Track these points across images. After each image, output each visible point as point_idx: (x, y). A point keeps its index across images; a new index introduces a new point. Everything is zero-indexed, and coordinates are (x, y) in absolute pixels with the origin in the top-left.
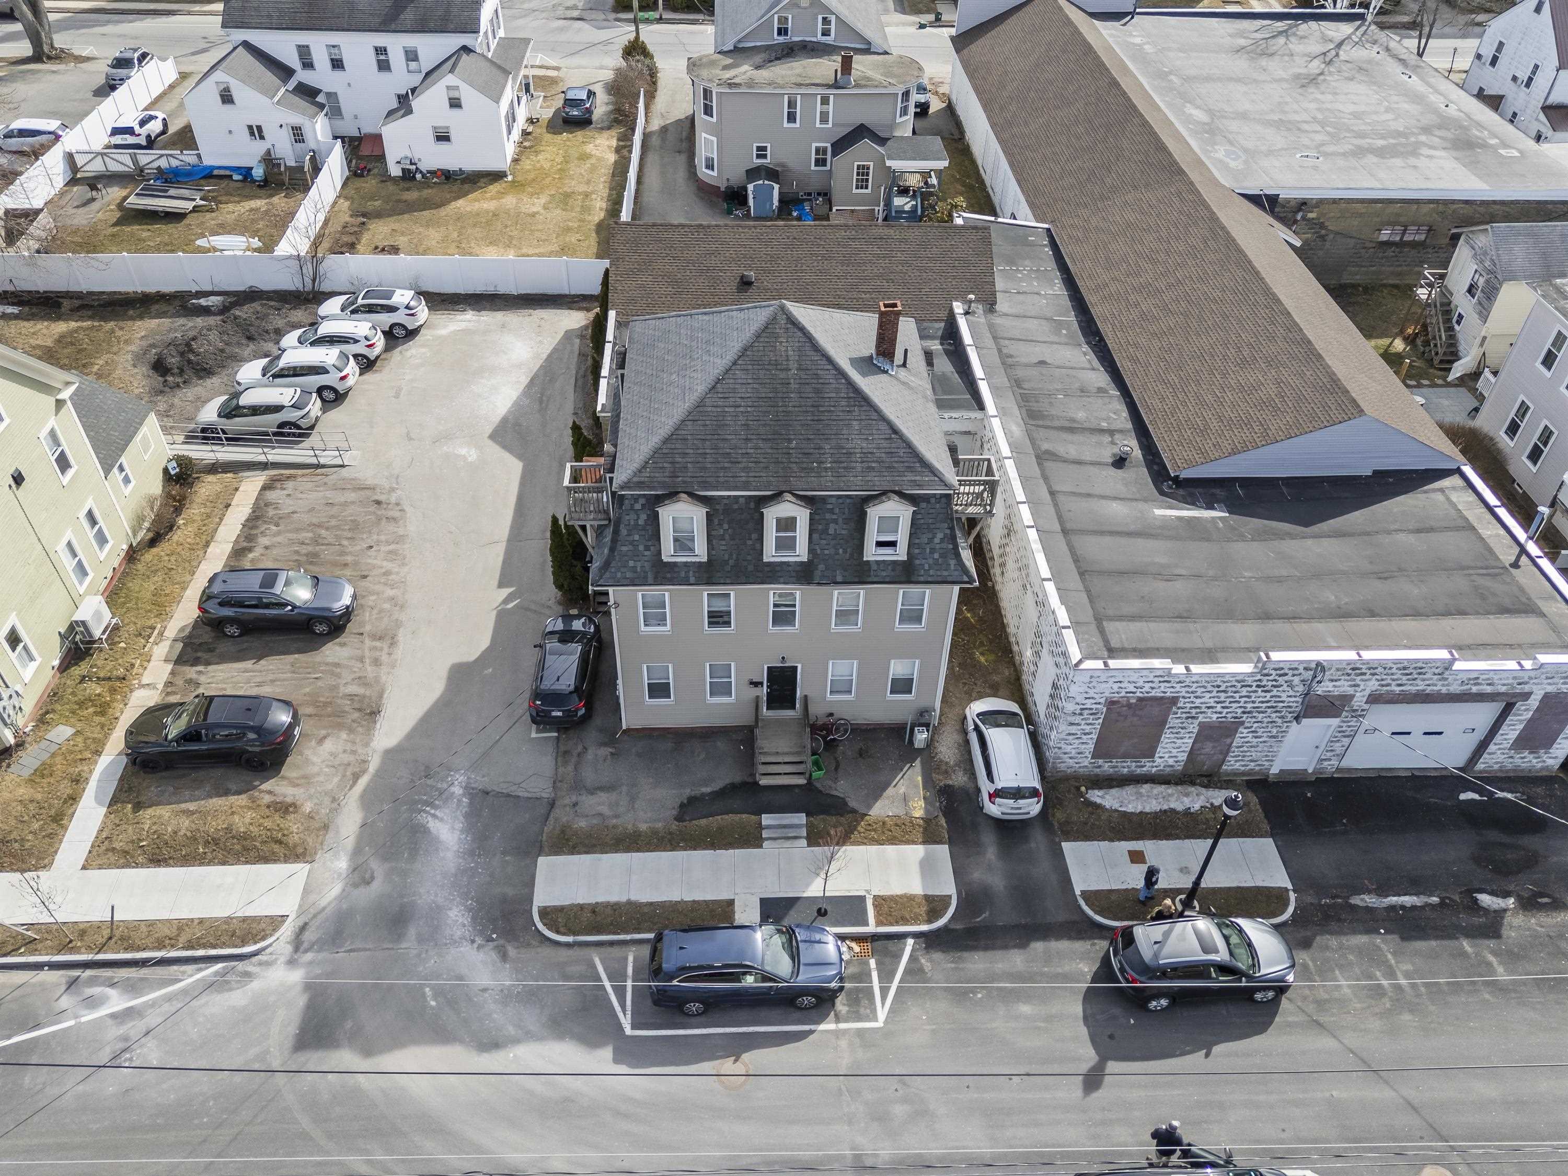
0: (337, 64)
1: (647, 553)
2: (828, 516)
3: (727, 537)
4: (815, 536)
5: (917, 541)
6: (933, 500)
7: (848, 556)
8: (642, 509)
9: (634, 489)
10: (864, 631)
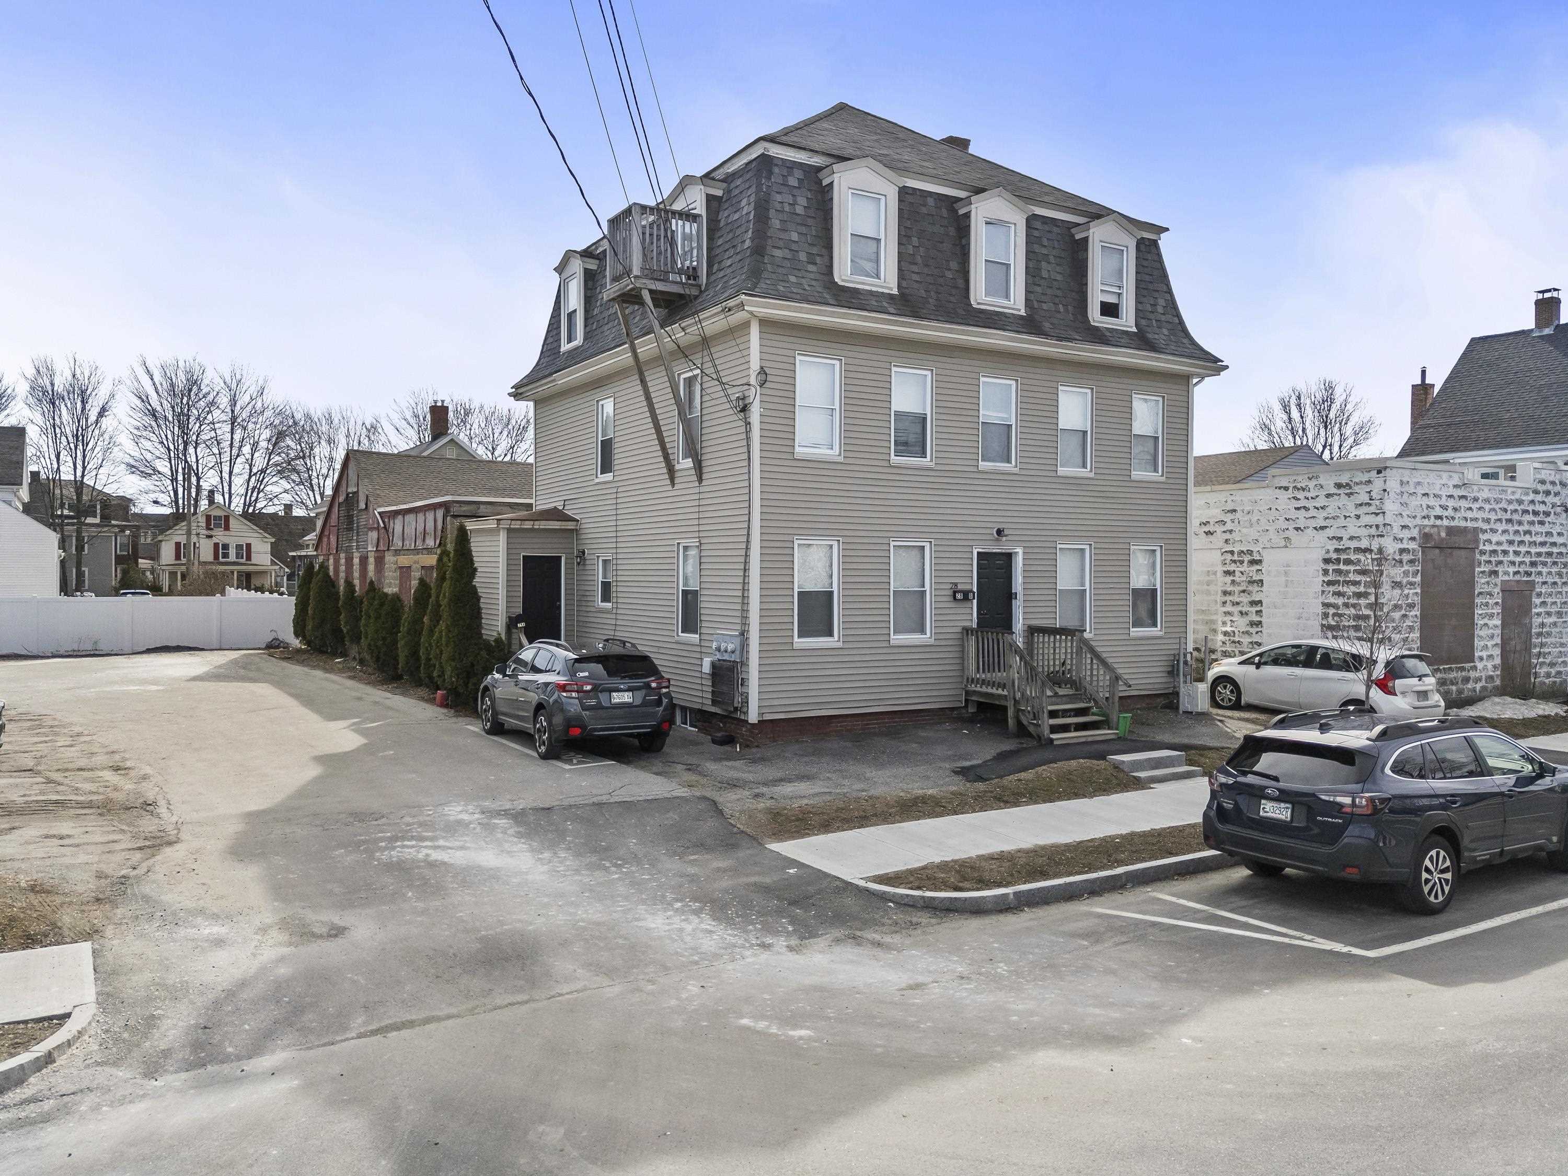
3: (918, 259)
7: (1070, 316)
8: (799, 188)
9: (789, 149)
10: (1098, 477)
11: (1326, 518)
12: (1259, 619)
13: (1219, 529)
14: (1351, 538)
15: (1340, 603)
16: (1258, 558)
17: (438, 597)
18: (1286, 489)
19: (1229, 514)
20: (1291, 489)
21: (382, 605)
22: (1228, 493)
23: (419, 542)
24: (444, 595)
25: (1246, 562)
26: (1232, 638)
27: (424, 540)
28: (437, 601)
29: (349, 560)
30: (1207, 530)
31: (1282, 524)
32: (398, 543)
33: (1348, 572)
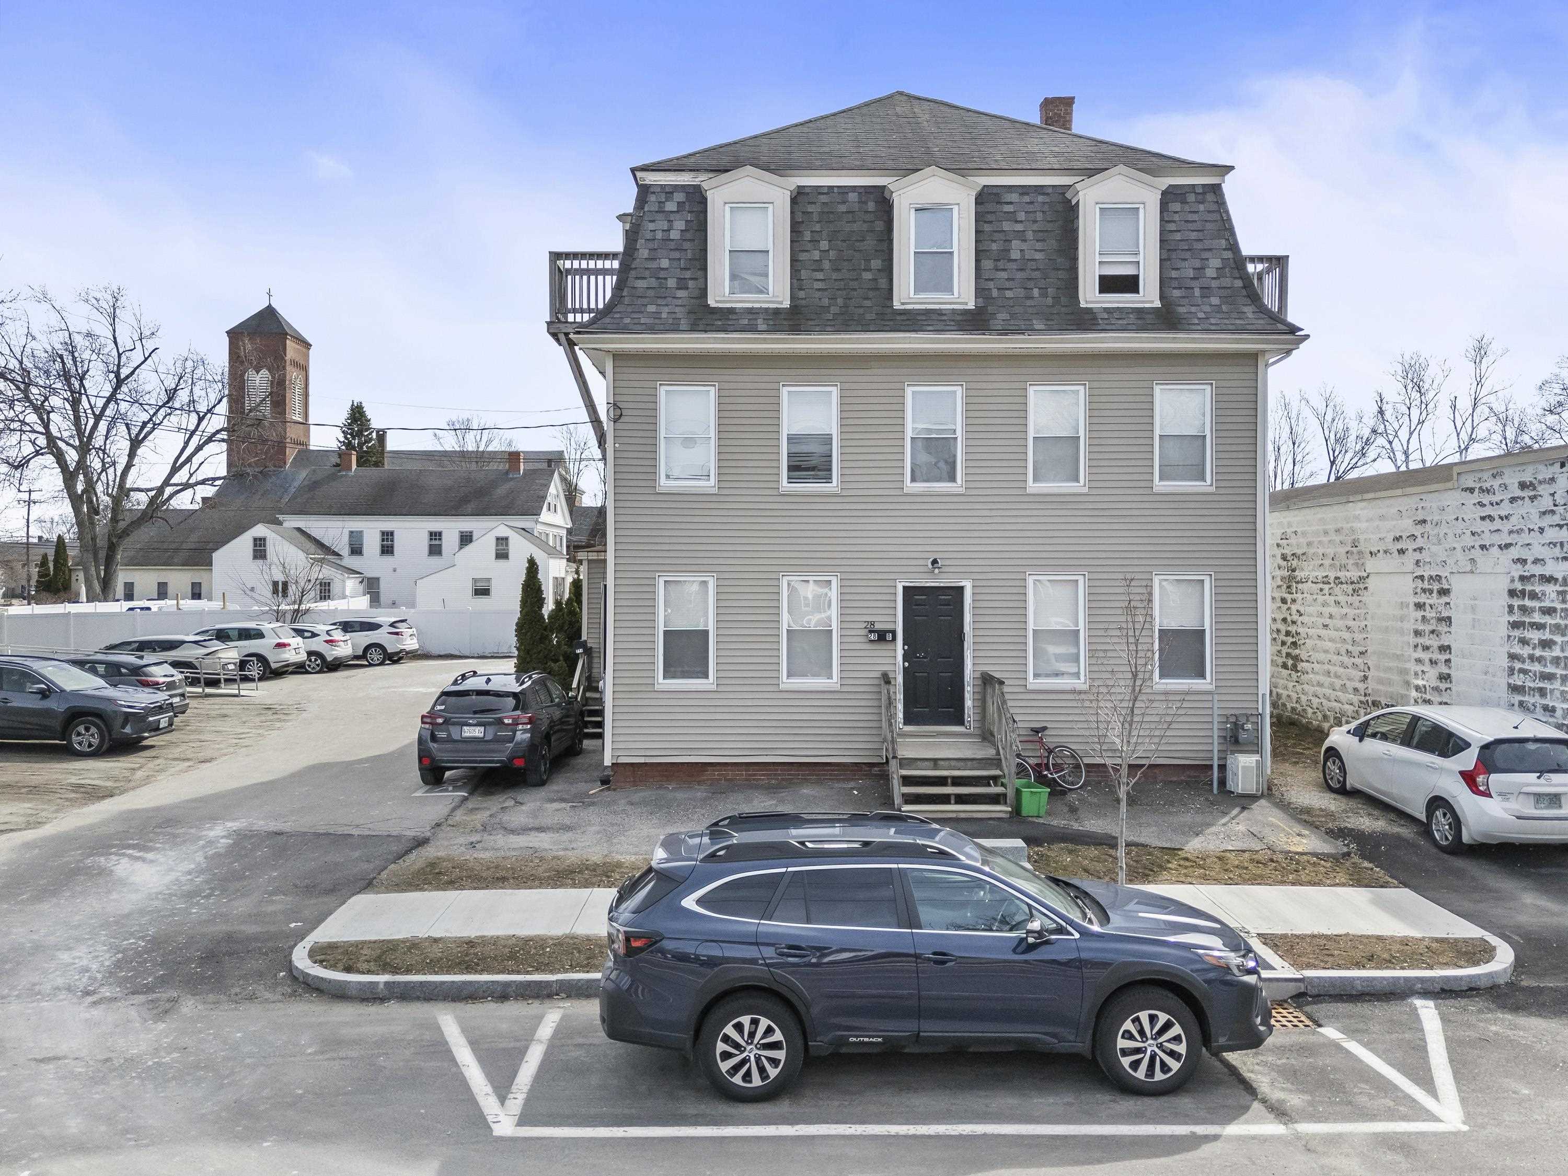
0: (387, 550)
1: (681, 293)
2: (1006, 226)
3: (826, 265)
4: (987, 264)
5: (1174, 274)
6: (1191, 198)
7: (1049, 301)
8: (678, 212)
9: (668, 173)
10: (1094, 492)
11: (1511, 532)
12: (1447, 671)
13: (1409, 545)
14: (1536, 561)
15: (1525, 656)
16: (1446, 587)
18: (1472, 490)
19: (1419, 526)
20: (1477, 490)
22: (1417, 498)
25: (1435, 592)
26: (1424, 696)
30: (1399, 547)
31: (1468, 540)
33: (1533, 610)
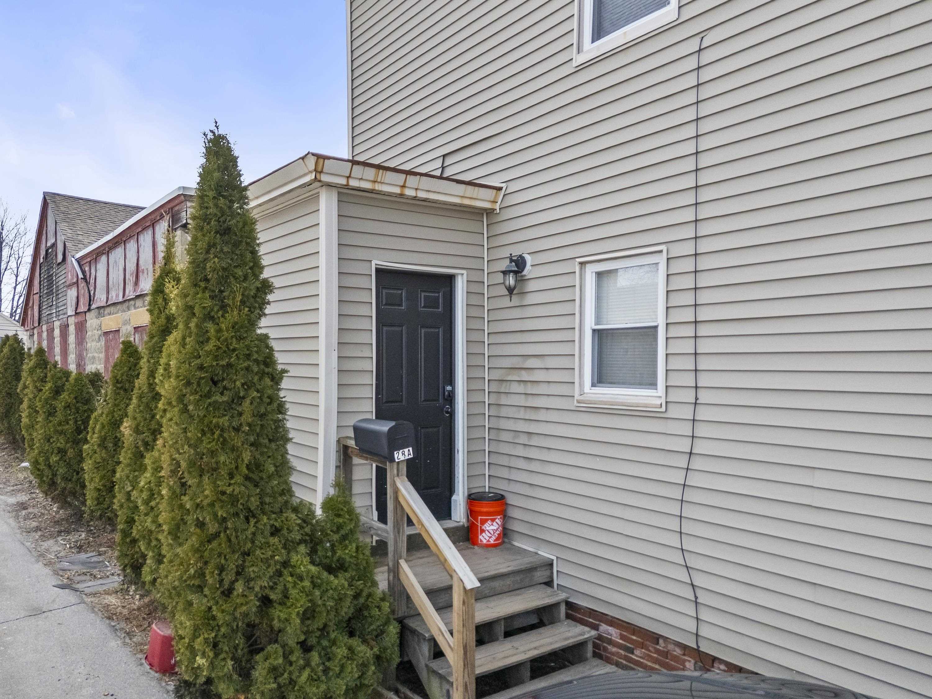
17: (152, 374)
21: (57, 391)
23: (130, 288)
24: (167, 367)
27: (136, 283)
28: (151, 386)
29: (51, 331)
32: (100, 298)
